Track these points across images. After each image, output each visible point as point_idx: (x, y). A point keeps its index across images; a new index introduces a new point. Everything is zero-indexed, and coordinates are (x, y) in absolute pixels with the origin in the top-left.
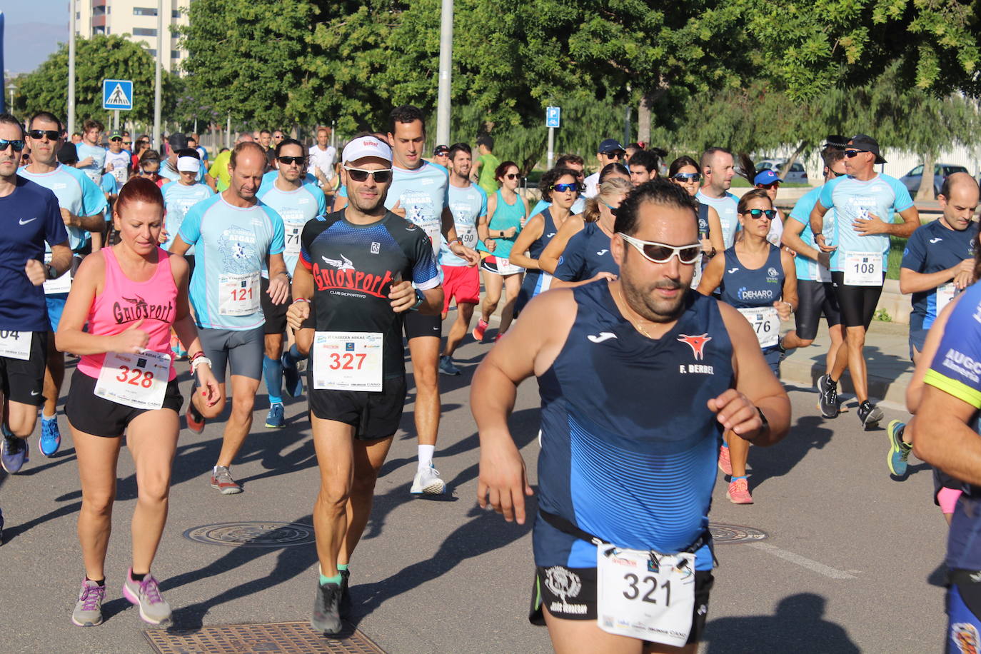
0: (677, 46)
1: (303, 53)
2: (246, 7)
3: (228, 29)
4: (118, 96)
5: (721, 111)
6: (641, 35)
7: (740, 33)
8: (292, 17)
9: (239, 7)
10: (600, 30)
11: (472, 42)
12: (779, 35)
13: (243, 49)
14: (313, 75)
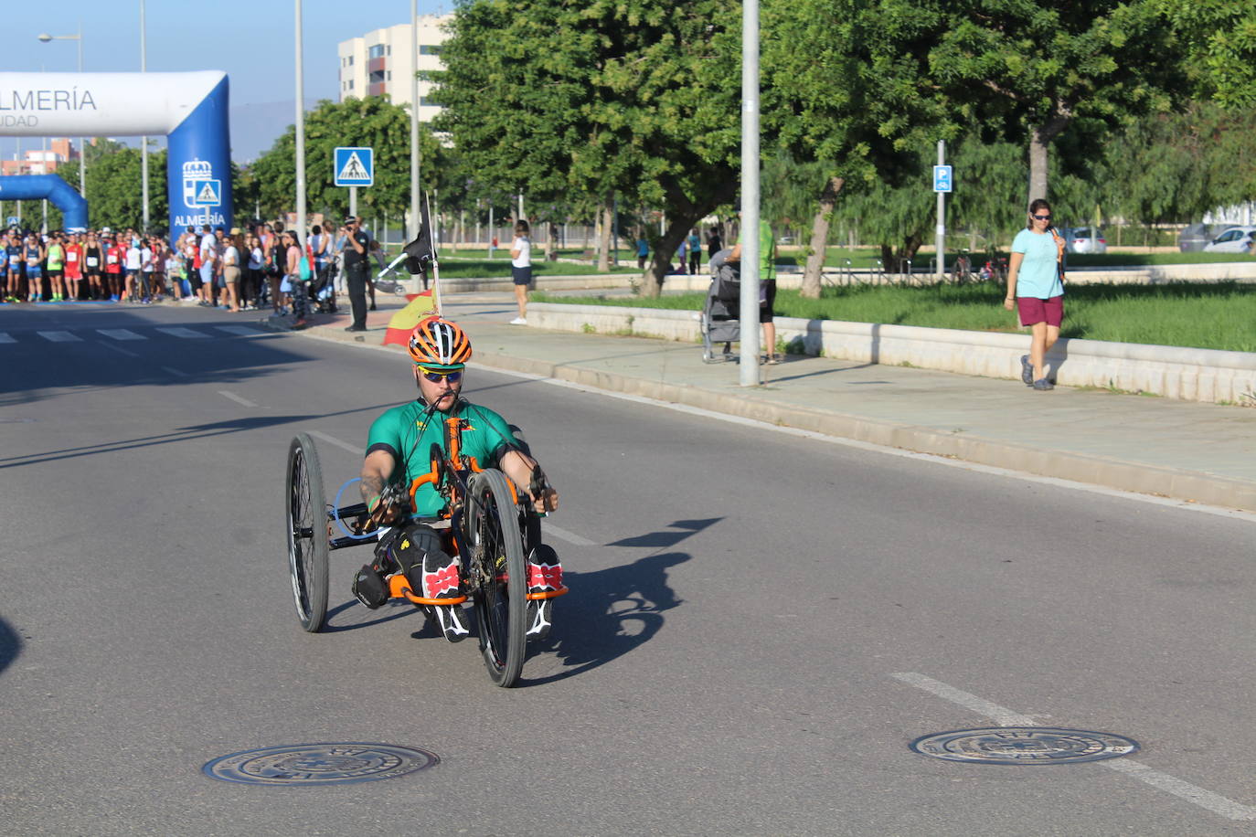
0: (1078, 56)
1: (589, 99)
2: (513, 42)
3: (491, 73)
4: (354, 168)
5: (1162, 156)
6: (1028, 43)
7: (1167, 35)
8: (572, 52)
9: (504, 42)
10: (970, 40)
11: (798, 66)
12: (1200, 15)
13: (510, 98)
14: (603, 127)
